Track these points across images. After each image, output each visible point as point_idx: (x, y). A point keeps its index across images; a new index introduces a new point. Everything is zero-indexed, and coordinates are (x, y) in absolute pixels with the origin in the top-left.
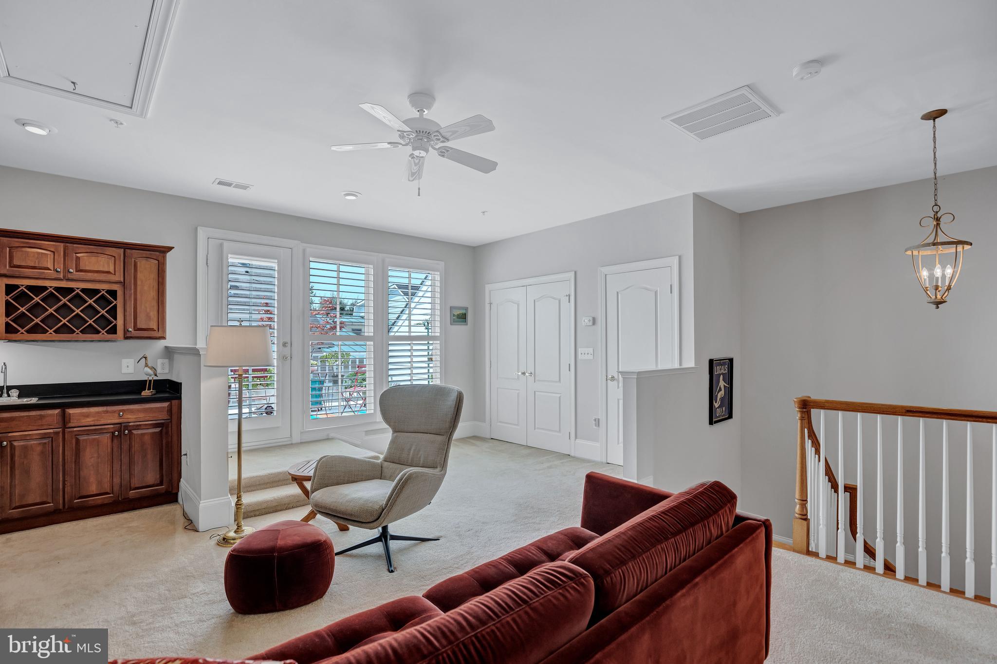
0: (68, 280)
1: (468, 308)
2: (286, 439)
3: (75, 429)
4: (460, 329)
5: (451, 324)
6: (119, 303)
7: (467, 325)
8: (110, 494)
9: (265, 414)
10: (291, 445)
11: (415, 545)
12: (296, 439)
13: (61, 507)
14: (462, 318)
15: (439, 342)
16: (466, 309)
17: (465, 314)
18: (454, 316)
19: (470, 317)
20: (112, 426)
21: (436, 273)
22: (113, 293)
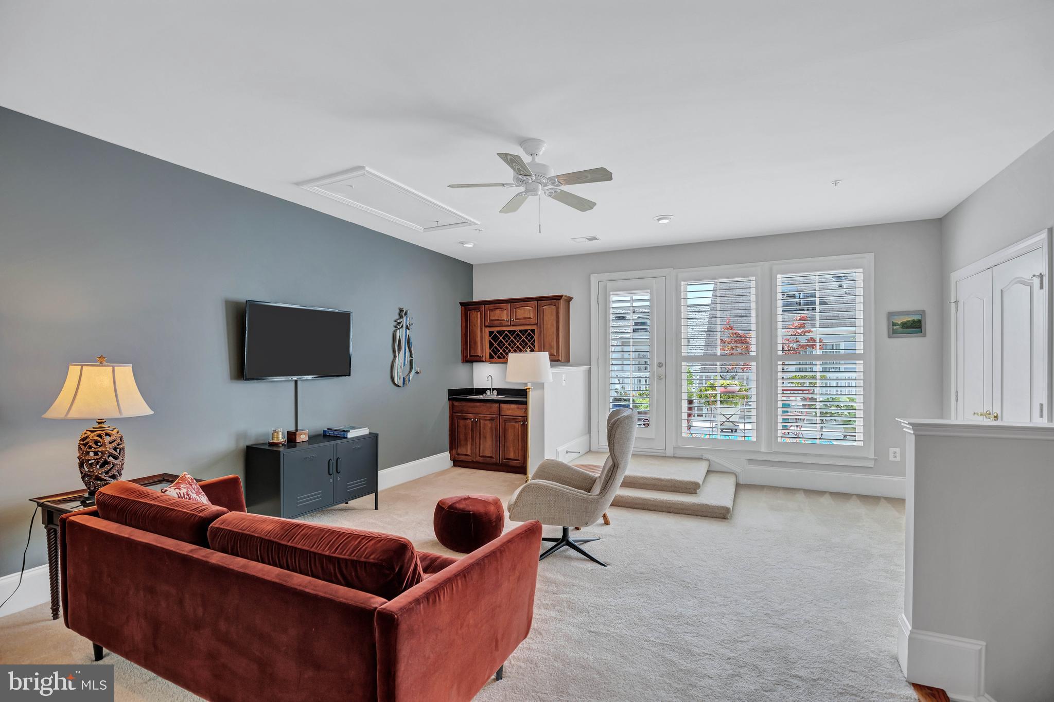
0: (513, 326)
1: (924, 311)
2: (660, 451)
3: (505, 417)
4: (909, 343)
5: (889, 337)
6: (536, 337)
7: (925, 336)
8: (519, 461)
9: (643, 426)
10: (665, 457)
11: (584, 560)
12: (670, 452)
13: (498, 462)
14: (915, 326)
15: (862, 362)
16: (922, 313)
17: (920, 321)
18: (894, 324)
19: (930, 325)
20: (520, 418)
21: (857, 270)
22: (533, 331)
